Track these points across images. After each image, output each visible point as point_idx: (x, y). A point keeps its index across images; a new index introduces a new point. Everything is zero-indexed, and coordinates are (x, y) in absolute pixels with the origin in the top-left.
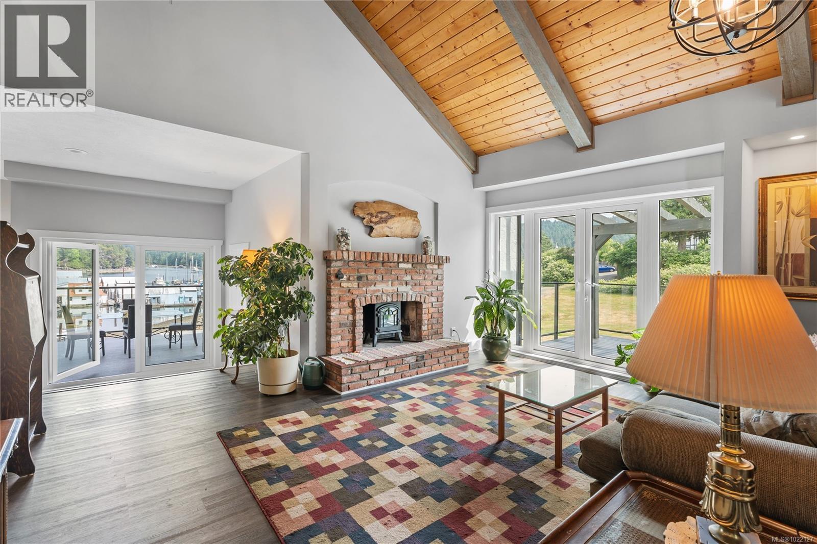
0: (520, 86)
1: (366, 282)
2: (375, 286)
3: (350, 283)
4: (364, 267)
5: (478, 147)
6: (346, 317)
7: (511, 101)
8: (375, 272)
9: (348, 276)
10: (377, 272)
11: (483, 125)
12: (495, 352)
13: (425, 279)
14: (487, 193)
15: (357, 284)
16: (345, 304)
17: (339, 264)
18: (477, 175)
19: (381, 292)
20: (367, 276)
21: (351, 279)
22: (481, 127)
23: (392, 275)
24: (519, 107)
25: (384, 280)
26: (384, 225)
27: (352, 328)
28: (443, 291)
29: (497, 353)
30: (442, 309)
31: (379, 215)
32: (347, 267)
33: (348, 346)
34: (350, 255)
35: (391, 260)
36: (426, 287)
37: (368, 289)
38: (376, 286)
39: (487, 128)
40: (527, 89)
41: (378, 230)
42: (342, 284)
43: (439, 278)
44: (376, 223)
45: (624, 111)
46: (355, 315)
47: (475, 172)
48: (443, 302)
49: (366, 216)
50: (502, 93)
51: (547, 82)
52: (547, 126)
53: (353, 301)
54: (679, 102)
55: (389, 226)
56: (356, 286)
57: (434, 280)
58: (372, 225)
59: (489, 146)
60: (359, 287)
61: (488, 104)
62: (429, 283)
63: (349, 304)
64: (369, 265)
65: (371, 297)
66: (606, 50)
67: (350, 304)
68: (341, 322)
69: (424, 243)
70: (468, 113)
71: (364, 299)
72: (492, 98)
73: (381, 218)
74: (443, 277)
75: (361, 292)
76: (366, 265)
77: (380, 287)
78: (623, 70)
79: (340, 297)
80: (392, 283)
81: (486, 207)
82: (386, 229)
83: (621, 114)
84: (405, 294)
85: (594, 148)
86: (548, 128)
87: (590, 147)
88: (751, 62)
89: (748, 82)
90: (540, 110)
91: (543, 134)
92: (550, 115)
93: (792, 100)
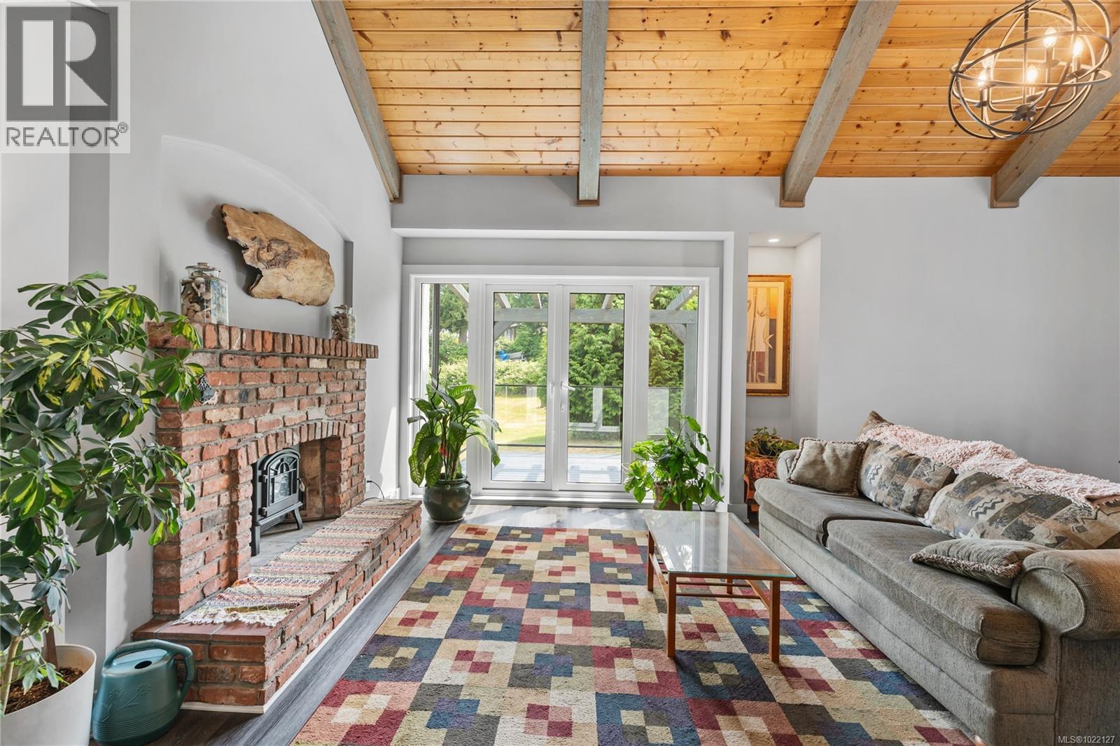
0: (533, 80)
1: (255, 403)
2: (271, 412)
3: (225, 410)
4: (252, 366)
5: (409, 157)
6: (216, 499)
7: (506, 98)
8: (272, 381)
9: (220, 392)
10: (275, 381)
11: (440, 122)
12: (450, 505)
13: (344, 390)
14: (405, 240)
15: (238, 410)
16: (213, 465)
17: (202, 359)
18: (398, 206)
19: (281, 426)
20: (257, 389)
21: (228, 398)
22: (435, 124)
23: (299, 385)
24: (516, 114)
25: (287, 396)
26: (282, 270)
27: (227, 525)
28: (365, 411)
29: (455, 506)
30: (363, 446)
31: (274, 246)
32: (218, 368)
33: (218, 573)
34: (234, 337)
35: (297, 353)
36: (345, 405)
37: (259, 419)
38: (275, 410)
39: (445, 129)
40: (541, 89)
41: (270, 280)
42: (208, 414)
43: (361, 388)
44: (271, 264)
45: (642, 167)
46: (237, 491)
47: (397, 199)
48: (365, 432)
49: (248, 243)
50: (499, 80)
51: (591, 91)
52: (541, 156)
53: (232, 455)
54: (695, 175)
55: (289, 275)
56: (237, 417)
57: (355, 392)
58: (260, 266)
59: (432, 161)
60: (242, 418)
61: (465, 89)
62: (348, 398)
63: (221, 466)
64: (261, 362)
65: (267, 438)
66: (663, 79)
67: (224, 463)
68: (205, 517)
69: (336, 317)
70: (421, 91)
71: (254, 444)
72: (480, 80)
73: (277, 255)
74: (365, 386)
75: (246, 431)
76: (256, 363)
77: (281, 411)
78: (666, 114)
79: (203, 448)
80: (299, 403)
81: (404, 263)
82: (283, 281)
83: (635, 170)
84: (319, 425)
85: (598, 205)
86: (541, 159)
87: (595, 202)
88: (769, 154)
89: (756, 174)
90: (542, 129)
91: (528, 166)
92: (553, 142)
93: (788, 204)
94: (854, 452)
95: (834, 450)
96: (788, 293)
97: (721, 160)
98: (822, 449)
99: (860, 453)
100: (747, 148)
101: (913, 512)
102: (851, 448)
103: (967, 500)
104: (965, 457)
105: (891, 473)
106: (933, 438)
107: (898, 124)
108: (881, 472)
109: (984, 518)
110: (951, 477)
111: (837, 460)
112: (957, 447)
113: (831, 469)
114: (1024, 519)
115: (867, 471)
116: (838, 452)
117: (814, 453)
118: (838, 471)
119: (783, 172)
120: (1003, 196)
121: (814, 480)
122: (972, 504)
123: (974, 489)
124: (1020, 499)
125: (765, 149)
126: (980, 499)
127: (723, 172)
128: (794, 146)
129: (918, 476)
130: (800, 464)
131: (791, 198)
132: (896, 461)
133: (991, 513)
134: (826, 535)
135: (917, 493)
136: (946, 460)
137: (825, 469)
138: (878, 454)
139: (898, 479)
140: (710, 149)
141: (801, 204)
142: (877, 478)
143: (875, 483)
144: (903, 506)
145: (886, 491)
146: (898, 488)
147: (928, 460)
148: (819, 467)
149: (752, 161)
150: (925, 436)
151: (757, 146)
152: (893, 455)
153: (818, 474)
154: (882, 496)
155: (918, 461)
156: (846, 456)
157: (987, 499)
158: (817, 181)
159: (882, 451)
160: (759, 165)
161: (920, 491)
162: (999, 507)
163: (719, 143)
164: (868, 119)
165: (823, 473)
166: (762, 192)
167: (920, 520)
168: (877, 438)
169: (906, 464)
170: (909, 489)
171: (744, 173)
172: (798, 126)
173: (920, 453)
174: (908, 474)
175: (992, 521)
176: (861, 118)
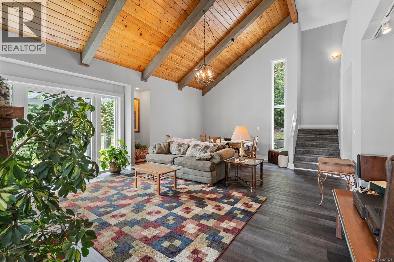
45: (105, 58)
54: (120, 65)
66: (122, 37)
83: (103, 58)
85: (89, 66)
86: (67, 43)
87: (88, 66)
88: (141, 66)
89: (136, 70)
90: (72, 34)
91: (59, 43)
92: (75, 39)
93: (143, 80)
94: (168, 144)
95: (163, 144)
96: (139, 104)
97: (129, 64)
98: (160, 144)
99: (169, 145)
100: (136, 63)
101: (183, 154)
102: (167, 143)
103: (196, 149)
104: (190, 142)
105: (178, 147)
106: (183, 139)
107: (167, 68)
108: (175, 147)
109: (199, 151)
110: (189, 146)
111: (165, 147)
112: (189, 140)
113: (164, 149)
114: (205, 150)
115: (172, 148)
116: (164, 145)
117: (159, 146)
118: (166, 149)
119: (143, 71)
120: (180, 88)
121: (161, 152)
122: (197, 149)
123: (196, 147)
124: (204, 147)
125: (140, 64)
126: (198, 148)
127: (128, 67)
128: (147, 66)
129: (183, 147)
130: (157, 149)
131: (144, 78)
132: (178, 145)
133: (200, 150)
134: (174, 161)
135: (183, 150)
136: (188, 143)
137: (163, 149)
138: (173, 144)
139: (179, 148)
140: (127, 60)
141: (146, 81)
142: (175, 149)
143: (174, 150)
144: (181, 153)
145: (177, 151)
146: (180, 150)
147: (184, 143)
148: (161, 149)
149: (136, 66)
150: (181, 139)
151: (139, 63)
152: (177, 143)
153: (161, 150)
154: (177, 152)
155: (182, 144)
156: (166, 145)
157: (199, 148)
158: (151, 77)
159: (174, 143)
160: (137, 68)
161: (184, 150)
162: (201, 149)
163: (130, 59)
164: (163, 65)
165: (162, 150)
166: (137, 75)
167: (185, 155)
168: (172, 141)
169: (180, 145)
170: (182, 150)
171: (133, 69)
172: (149, 62)
173: (182, 142)
174: (181, 147)
175: (201, 151)
176: (161, 65)
